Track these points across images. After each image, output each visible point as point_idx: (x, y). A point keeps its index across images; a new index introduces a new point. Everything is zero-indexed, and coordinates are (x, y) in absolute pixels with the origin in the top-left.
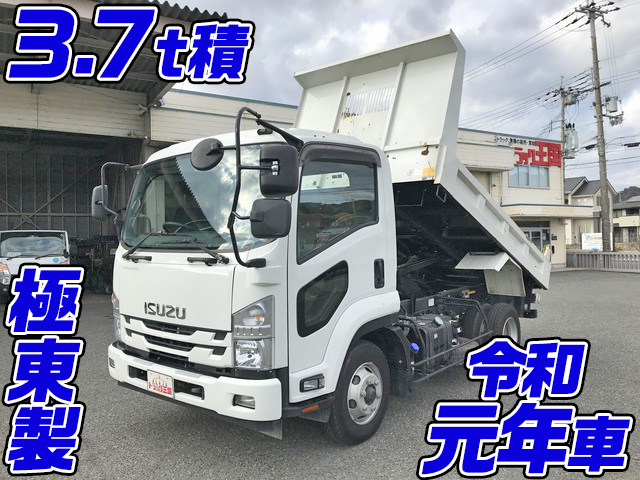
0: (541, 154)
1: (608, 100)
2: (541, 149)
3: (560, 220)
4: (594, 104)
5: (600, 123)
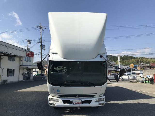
0: (30, 54)
2: (30, 53)
4: (40, 45)
5: (42, 49)
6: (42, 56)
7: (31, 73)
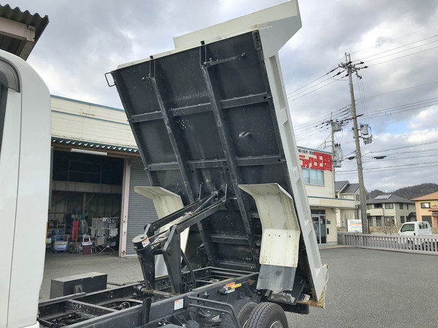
1: (362, 126)
2: (318, 158)
3: (333, 209)
4: (353, 129)
5: (358, 142)
6: (360, 164)
7: (329, 223)
